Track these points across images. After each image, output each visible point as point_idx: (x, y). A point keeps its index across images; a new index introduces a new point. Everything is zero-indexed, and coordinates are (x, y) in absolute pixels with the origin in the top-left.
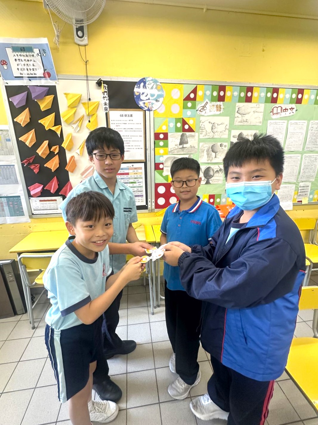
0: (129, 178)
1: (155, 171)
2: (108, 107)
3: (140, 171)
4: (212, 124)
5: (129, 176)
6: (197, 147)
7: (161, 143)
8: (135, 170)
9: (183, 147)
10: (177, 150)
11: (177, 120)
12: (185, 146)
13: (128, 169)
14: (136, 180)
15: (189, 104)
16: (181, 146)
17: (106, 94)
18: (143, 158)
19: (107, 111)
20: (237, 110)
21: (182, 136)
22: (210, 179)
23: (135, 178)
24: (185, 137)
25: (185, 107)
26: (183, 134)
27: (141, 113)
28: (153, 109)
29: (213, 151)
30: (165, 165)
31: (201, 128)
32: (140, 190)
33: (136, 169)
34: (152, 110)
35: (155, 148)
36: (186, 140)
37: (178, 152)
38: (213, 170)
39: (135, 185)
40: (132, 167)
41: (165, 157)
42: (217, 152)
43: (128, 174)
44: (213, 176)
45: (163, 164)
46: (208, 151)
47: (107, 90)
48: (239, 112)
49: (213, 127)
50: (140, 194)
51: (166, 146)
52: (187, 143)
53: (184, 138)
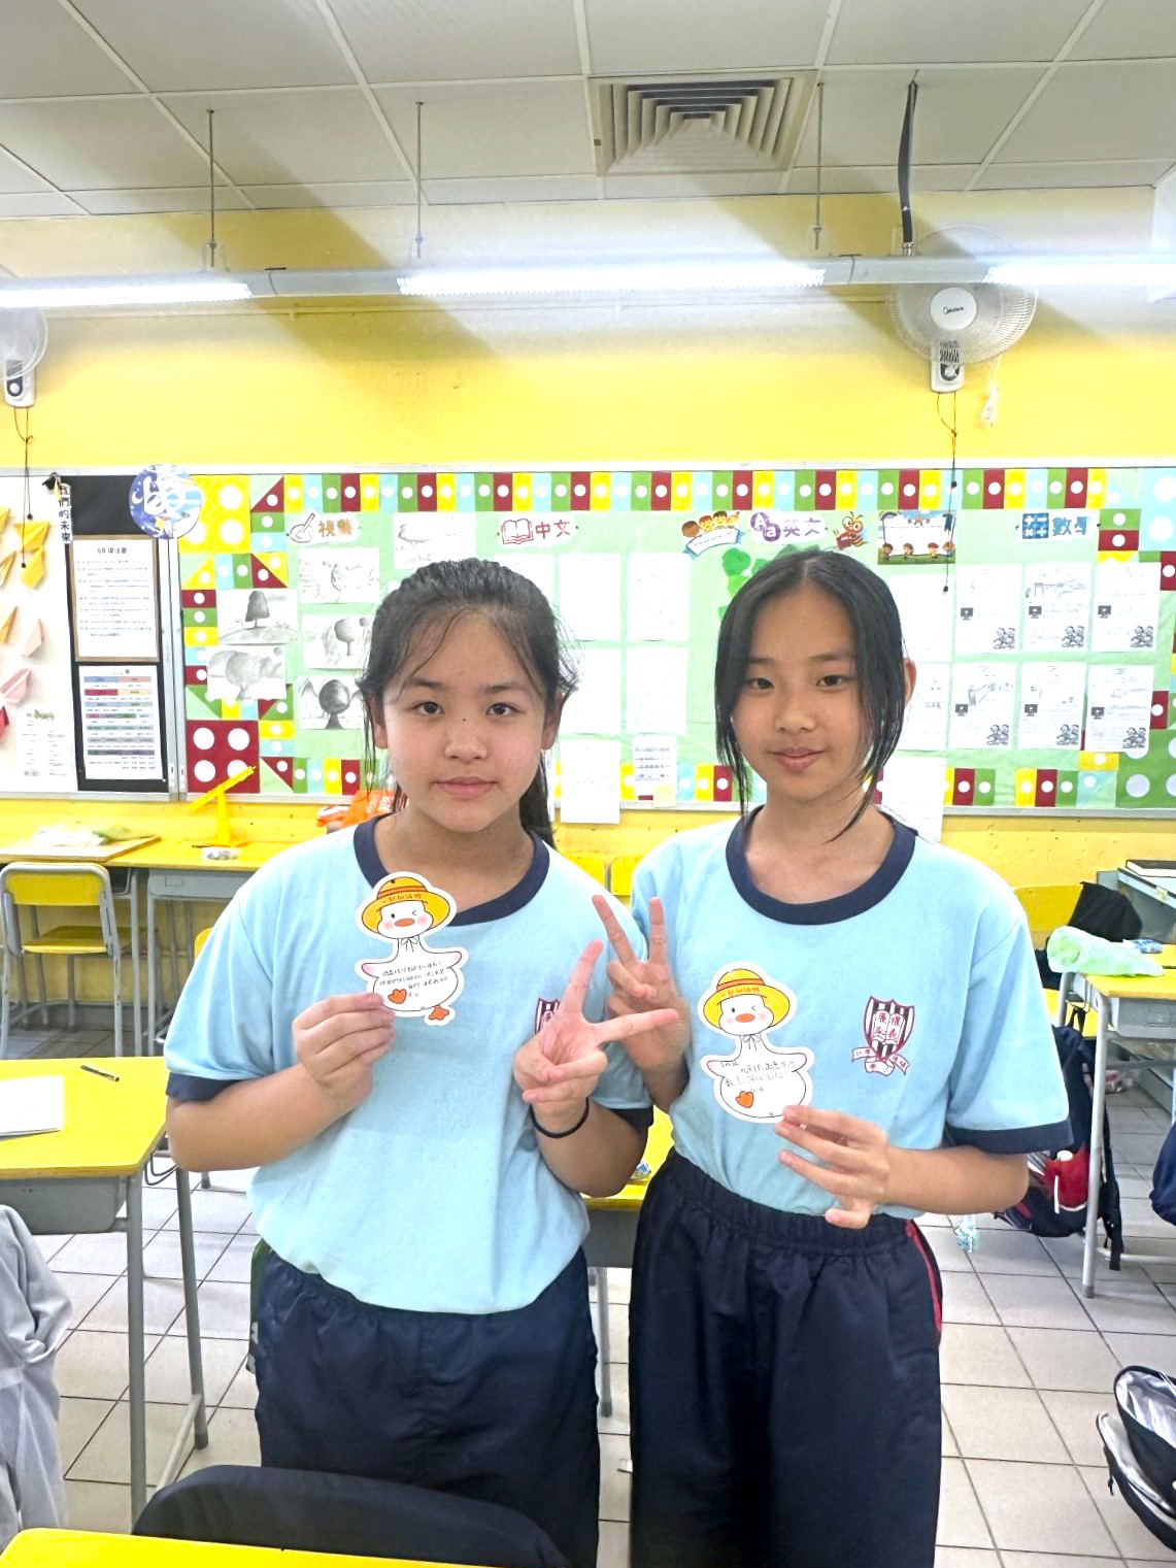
0: (118, 704)
1: (184, 687)
2: (69, 531)
3: (144, 685)
4: (330, 566)
5: (118, 699)
6: (294, 625)
7: (200, 616)
8: (134, 684)
9: (256, 627)
10: (241, 633)
11: (238, 560)
12: (261, 622)
13: (116, 679)
14: (135, 708)
15: (267, 520)
16: (251, 624)
17: (65, 503)
18: (153, 654)
19: (68, 542)
20: (397, 531)
21: (253, 597)
22: (339, 715)
23: (134, 704)
24: (260, 601)
25: (255, 527)
26: (254, 593)
27: (146, 545)
28: (176, 535)
29: (340, 637)
30: (210, 671)
31: (302, 578)
32: (145, 736)
33: (135, 679)
34: (172, 538)
35: (186, 629)
36: (264, 608)
37: (242, 639)
38: (346, 690)
39: (132, 722)
40: (125, 675)
41: (211, 651)
42: (352, 640)
43: (114, 692)
44: (347, 707)
45: (204, 668)
46: (325, 636)
47: (68, 496)
48: (403, 536)
49: (335, 575)
50: (145, 746)
51: (212, 622)
52: (266, 615)
53: (258, 602)
